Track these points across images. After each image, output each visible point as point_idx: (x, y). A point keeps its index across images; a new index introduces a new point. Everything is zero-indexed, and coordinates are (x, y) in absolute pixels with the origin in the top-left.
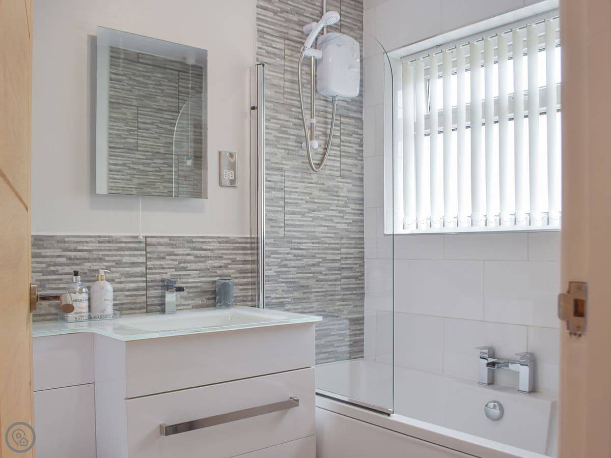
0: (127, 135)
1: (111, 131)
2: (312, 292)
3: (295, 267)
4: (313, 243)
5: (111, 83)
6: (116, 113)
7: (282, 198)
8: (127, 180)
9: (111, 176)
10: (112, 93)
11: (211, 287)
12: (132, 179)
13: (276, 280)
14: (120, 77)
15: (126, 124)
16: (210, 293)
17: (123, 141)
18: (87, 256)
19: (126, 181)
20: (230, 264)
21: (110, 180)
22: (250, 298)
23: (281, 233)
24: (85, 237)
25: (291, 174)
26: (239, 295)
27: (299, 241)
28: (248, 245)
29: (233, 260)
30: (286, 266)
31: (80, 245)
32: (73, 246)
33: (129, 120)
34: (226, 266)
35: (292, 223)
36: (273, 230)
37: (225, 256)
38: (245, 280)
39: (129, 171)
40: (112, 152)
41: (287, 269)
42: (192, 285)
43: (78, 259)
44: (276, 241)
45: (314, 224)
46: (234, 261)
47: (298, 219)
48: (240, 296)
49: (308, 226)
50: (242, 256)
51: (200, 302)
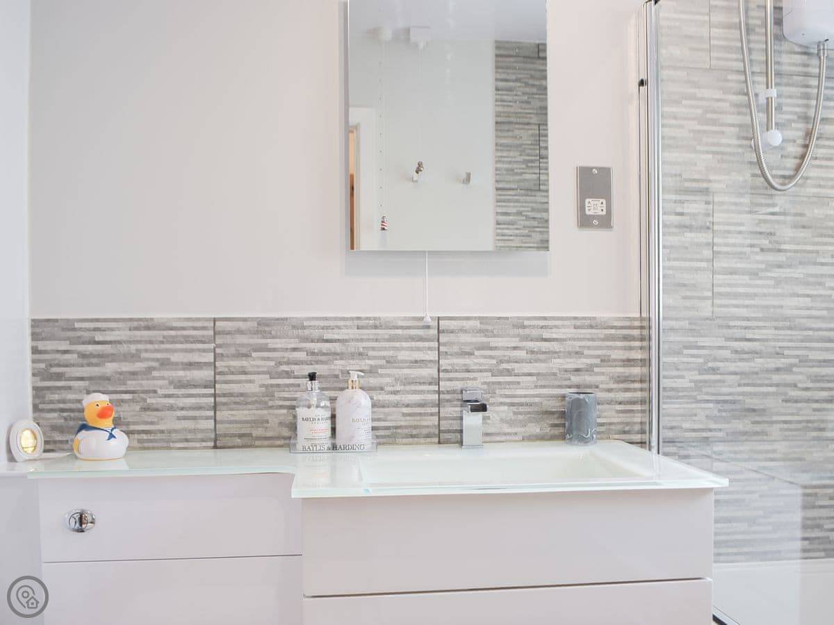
0: (523, 169)
1: (499, 165)
2: (773, 422)
3: (735, 373)
4: (776, 328)
5: (496, 94)
6: (504, 137)
7: (708, 244)
8: (523, 236)
9: (498, 231)
10: (500, 109)
11: (558, 404)
12: (530, 234)
13: (695, 398)
14: (511, 84)
15: (522, 153)
16: (556, 416)
17: (518, 177)
18: (338, 350)
19: (522, 238)
20: (597, 366)
21: (498, 238)
22: (637, 428)
23: (706, 309)
24: (336, 319)
25: (726, 199)
26: (615, 420)
27: (745, 323)
28: (636, 332)
29: (603, 358)
30: (714, 371)
31: (328, 333)
32: (316, 333)
33: (527, 147)
34: (589, 369)
35: (728, 290)
36: (688, 303)
37: (586, 352)
38: (628, 395)
39: (527, 223)
40: (500, 195)
41: (718, 377)
42: (523, 400)
43: (324, 354)
44: (695, 324)
45: (779, 291)
46: (605, 361)
47: (744, 282)
48: (618, 423)
49: (765, 295)
50: (621, 352)
51: (538, 430)
